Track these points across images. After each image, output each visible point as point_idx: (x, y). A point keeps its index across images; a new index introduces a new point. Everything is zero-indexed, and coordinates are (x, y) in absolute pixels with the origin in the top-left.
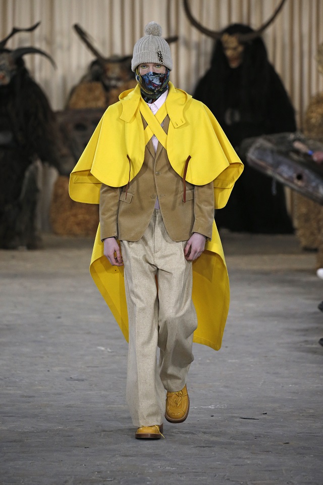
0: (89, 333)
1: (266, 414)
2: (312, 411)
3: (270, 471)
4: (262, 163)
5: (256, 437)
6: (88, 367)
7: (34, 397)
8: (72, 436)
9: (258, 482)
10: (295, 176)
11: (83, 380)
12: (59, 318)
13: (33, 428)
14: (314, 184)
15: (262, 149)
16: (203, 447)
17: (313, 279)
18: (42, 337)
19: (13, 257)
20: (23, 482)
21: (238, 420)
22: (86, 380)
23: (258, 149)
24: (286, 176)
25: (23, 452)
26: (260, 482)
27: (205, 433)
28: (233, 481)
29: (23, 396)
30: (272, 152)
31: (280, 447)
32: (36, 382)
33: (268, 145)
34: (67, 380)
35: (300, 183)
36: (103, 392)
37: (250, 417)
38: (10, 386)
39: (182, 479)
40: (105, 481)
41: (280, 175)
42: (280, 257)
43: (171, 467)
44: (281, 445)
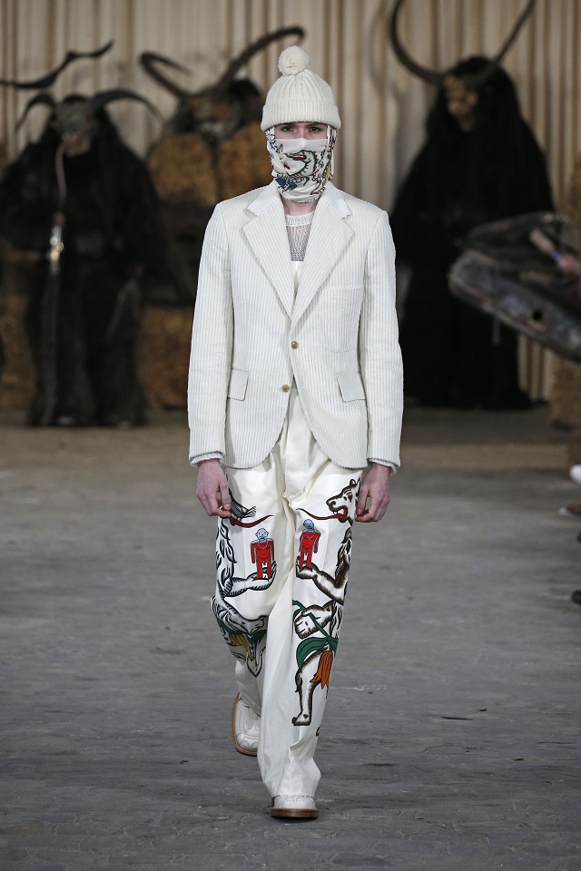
0: (188, 574)
1: (485, 710)
2: (562, 706)
3: (491, 806)
4: (474, 292)
5: (468, 750)
6: (187, 630)
7: (96, 679)
8: (159, 745)
9: (470, 824)
10: (529, 313)
11: (178, 653)
12: (138, 548)
13: (95, 730)
14: (561, 328)
15: (474, 269)
16: (380, 765)
17: (565, 485)
18: (110, 579)
19: (62, 446)
20: (77, 821)
21: (438, 720)
22: (184, 652)
23: (468, 267)
24: (514, 313)
25: (78, 771)
26: (474, 823)
27: (382, 742)
28: (428, 822)
29: (78, 679)
30: (492, 272)
31: (509, 766)
32: (101, 656)
33: (485, 260)
34: (152, 651)
35: (537, 326)
36: (211, 673)
37: (459, 716)
38: (56, 662)
39: (343, 818)
40: (214, 820)
41: (505, 311)
42: (511, 449)
43: (326, 798)
44: (510, 763)
